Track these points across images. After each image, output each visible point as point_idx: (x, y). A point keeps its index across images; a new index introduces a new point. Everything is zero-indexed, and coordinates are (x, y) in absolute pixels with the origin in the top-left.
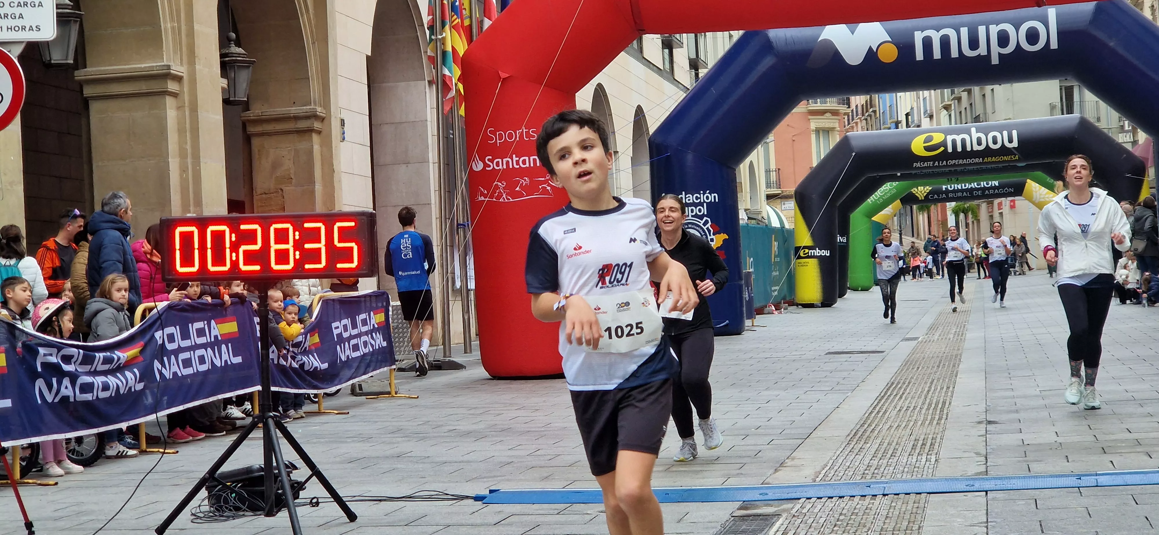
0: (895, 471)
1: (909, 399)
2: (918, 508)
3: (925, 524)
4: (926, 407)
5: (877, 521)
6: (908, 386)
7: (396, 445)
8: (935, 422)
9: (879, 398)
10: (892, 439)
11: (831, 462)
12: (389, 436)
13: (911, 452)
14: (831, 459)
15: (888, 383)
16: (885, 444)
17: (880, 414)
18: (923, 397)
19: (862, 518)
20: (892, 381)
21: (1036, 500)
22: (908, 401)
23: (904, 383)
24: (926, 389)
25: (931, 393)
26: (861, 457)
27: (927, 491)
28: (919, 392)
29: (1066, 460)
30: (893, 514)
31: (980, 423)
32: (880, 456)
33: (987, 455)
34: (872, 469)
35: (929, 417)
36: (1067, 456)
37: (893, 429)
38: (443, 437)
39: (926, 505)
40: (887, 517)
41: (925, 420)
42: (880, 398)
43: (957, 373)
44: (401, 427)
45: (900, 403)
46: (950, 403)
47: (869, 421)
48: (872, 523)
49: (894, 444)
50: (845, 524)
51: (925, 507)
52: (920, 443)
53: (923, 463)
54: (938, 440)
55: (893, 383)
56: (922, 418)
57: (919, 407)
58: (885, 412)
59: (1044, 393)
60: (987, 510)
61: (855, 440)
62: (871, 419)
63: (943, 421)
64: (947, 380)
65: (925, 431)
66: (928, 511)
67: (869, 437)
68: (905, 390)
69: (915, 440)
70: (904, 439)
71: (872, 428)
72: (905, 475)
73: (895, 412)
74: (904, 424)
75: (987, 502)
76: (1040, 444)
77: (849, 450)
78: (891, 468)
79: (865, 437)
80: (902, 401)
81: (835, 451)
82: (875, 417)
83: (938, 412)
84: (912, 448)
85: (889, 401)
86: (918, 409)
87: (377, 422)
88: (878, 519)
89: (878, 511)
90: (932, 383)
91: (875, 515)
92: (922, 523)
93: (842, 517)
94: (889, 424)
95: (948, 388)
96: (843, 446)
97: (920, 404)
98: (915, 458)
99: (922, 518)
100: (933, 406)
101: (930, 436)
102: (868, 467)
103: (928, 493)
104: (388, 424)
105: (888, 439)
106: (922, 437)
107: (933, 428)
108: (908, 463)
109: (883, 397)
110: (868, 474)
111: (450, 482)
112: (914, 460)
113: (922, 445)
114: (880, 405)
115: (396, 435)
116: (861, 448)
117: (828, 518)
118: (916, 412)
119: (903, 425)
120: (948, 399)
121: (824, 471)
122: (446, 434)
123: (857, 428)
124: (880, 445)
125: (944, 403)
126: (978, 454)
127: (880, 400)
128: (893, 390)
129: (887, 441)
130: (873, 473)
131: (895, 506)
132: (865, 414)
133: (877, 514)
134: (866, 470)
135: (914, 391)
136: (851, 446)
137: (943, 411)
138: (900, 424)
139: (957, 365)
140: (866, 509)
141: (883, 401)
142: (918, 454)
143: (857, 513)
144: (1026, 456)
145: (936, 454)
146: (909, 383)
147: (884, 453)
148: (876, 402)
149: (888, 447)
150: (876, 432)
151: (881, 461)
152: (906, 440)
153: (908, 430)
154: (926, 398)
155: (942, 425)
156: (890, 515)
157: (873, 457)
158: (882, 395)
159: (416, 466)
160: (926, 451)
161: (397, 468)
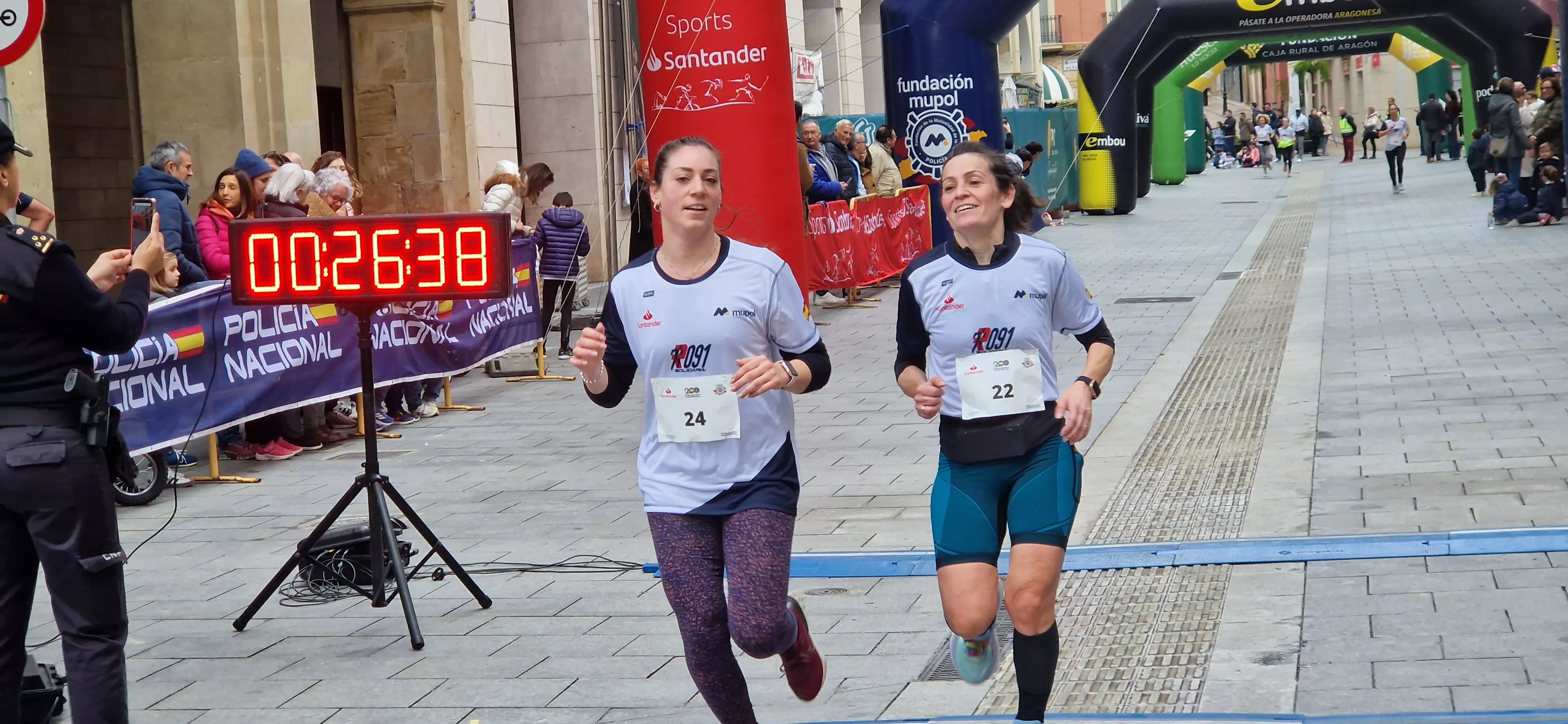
0: (1191, 522)
1: (1219, 389)
2: (1215, 589)
3: (1223, 619)
4: (1240, 405)
5: (1162, 612)
6: (1219, 364)
7: (543, 469)
8: (1250, 433)
9: (1180, 386)
10: (1192, 463)
11: (1111, 503)
12: (535, 451)
13: (1214, 488)
14: (1110, 499)
15: (1194, 358)
16: (1183, 472)
17: (1180, 418)
18: (1237, 387)
19: (1143, 608)
20: (1199, 354)
21: (1368, 577)
22: (1217, 395)
23: (1215, 359)
24: (1243, 371)
25: (1248, 377)
26: (1149, 496)
27: (1230, 562)
28: (1233, 376)
29: (1413, 507)
30: (1183, 601)
31: (1307, 435)
32: (1173, 494)
33: (1312, 494)
34: (1163, 517)
35: (1243, 424)
36: (1415, 499)
37: (1195, 445)
38: (605, 453)
39: (1227, 583)
40: (1175, 605)
41: (1237, 428)
42: (1182, 387)
43: (1285, 341)
44: (551, 435)
45: (1208, 396)
46: (1272, 398)
47: (1164, 430)
48: (1155, 615)
49: (1194, 472)
50: (1120, 618)
51: (1224, 588)
52: (1228, 470)
53: (1228, 509)
54: (1251, 466)
55: (1200, 358)
56: (1233, 425)
57: (1231, 404)
58: (1186, 414)
59: (1397, 381)
60: (1304, 594)
61: (1144, 464)
62: (1167, 425)
63: (1260, 431)
64: (1271, 355)
65: (1235, 449)
66: (1229, 596)
67: (1162, 459)
68: (1215, 372)
69: (1222, 466)
70: (1207, 465)
71: (1168, 441)
72: (1203, 530)
73: (1200, 412)
74: (1210, 435)
75: (1305, 579)
76: (1382, 477)
77: (1135, 481)
78: (1187, 518)
79: (1157, 459)
80: (1210, 393)
81: (1115, 485)
82: (1173, 423)
83: (1255, 415)
84: (1217, 481)
85: (1193, 392)
86: (1230, 407)
87: (519, 425)
88: (1163, 609)
89: (1165, 594)
90: (1251, 360)
91: (1160, 601)
92: (1219, 616)
93: (1117, 605)
94: (1190, 435)
95: (1272, 369)
96: (1127, 476)
97: (1233, 399)
98: (1218, 499)
99: (1219, 608)
100: (1249, 402)
101: (1241, 460)
102: (1157, 515)
103: (1230, 564)
104: (534, 429)
105: (1187, 462)
106: (1231, 460)
107: (1247, 444)
108: (1210, 507)
109: (1186, 384)
110: (1156, 528)
111: (612, 536)
112: (1217, 503)
113: (1229, 476)
114: (1180, 400)
115: (546, 450)
116: (1150, 480)
117: (1100, 606)
118: (1226, 415)
119: (1208, 439)
120: (1270, 391)
121: (1099, 522)
122: (610, 448)
123: (1148, 442)
124: (1175, 473)
125: (1264, 396)
126: (1300, 491)
127: (1182, 390)
128: (1199, 373)
129: (1184, 467)
130: (1163, 527)
131: (1187, 586)
132: (1160, 416)
133: (1162, 600)
134: (1154, 519)
135: (1227, 375)
136: (1138, 475)
137: (1262, 412)
138: (1205, 435)
139: (1286, 328)
140: (1149, 591)
141: (1185, 391)
142: (1224, 491)
143: (1138, 598)
144: (1362, 499)
145: (1247, 493)
146: (1222, 359)
147: (1179, 489)
148: (1178, 391)
149: (1186, 478)
150: (1172, 450)
151: (1175, 503)
152: (1210, 466)
153: (1214, 446)
154: (1241, 388)
155: (1258, 439)
156: (1179, 602)
157: (1165, 495)
158: (1185, 380)
159: (569, 508)
160: (1234, 486)
161: (544, 512)
